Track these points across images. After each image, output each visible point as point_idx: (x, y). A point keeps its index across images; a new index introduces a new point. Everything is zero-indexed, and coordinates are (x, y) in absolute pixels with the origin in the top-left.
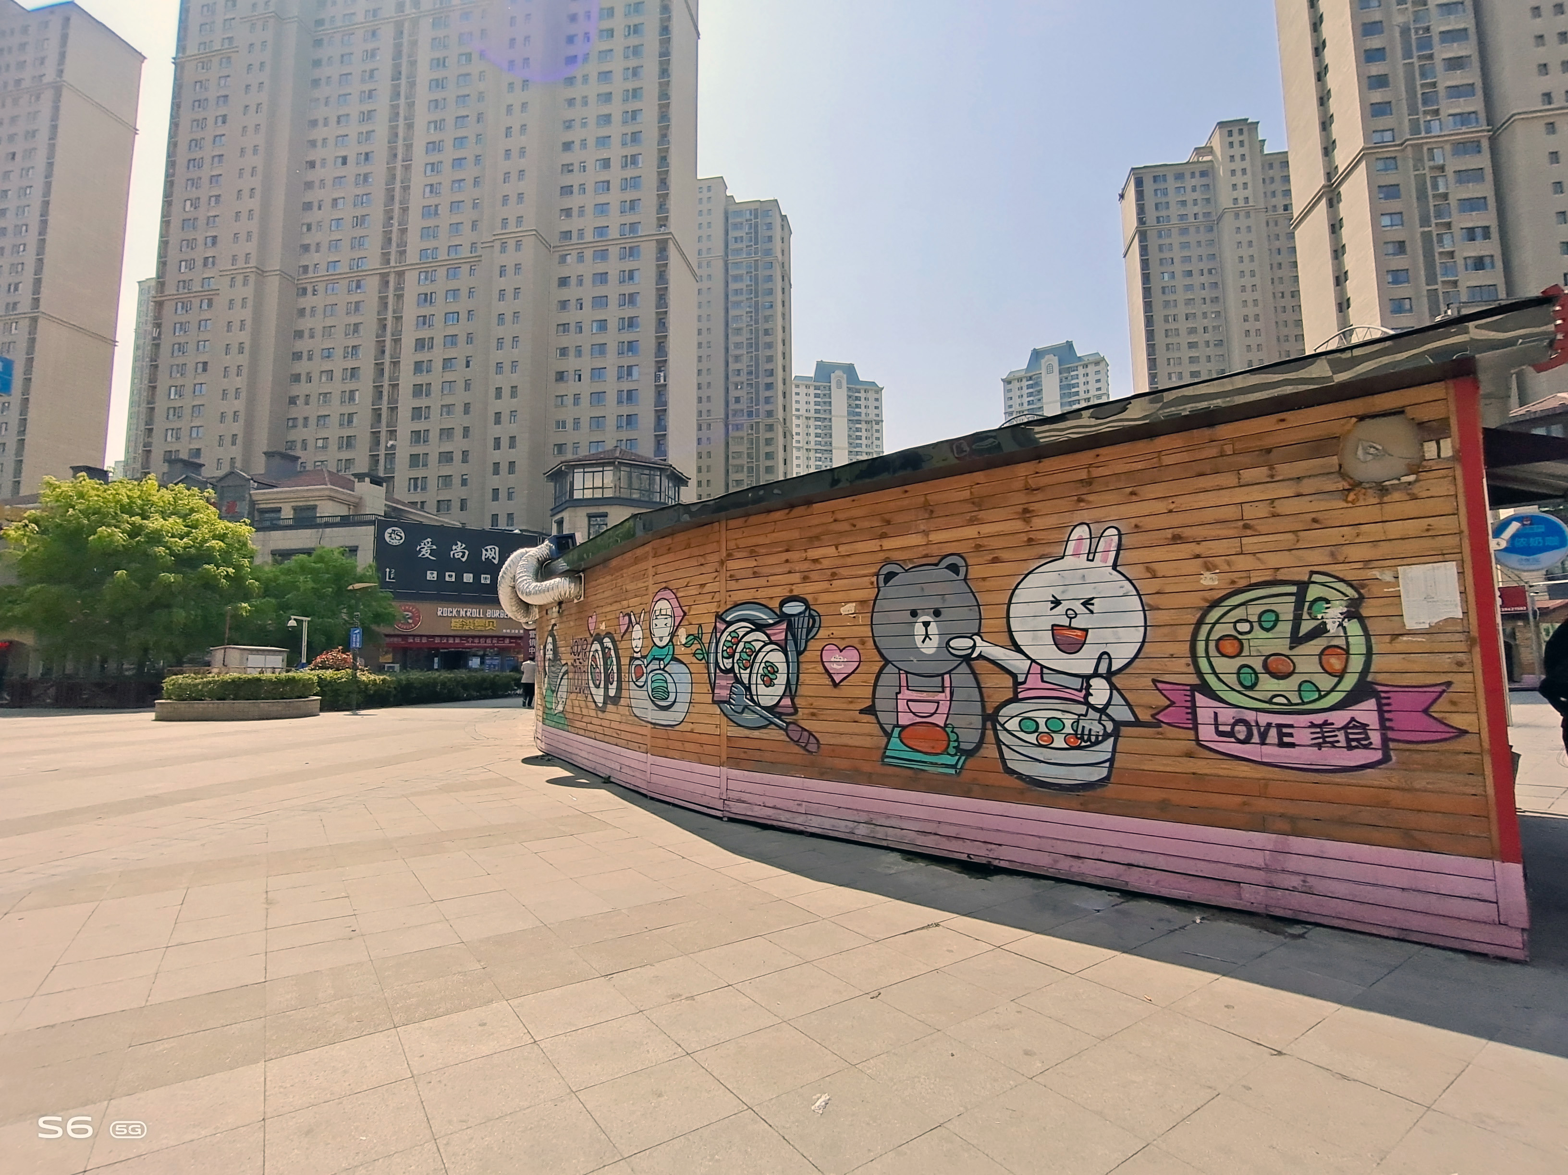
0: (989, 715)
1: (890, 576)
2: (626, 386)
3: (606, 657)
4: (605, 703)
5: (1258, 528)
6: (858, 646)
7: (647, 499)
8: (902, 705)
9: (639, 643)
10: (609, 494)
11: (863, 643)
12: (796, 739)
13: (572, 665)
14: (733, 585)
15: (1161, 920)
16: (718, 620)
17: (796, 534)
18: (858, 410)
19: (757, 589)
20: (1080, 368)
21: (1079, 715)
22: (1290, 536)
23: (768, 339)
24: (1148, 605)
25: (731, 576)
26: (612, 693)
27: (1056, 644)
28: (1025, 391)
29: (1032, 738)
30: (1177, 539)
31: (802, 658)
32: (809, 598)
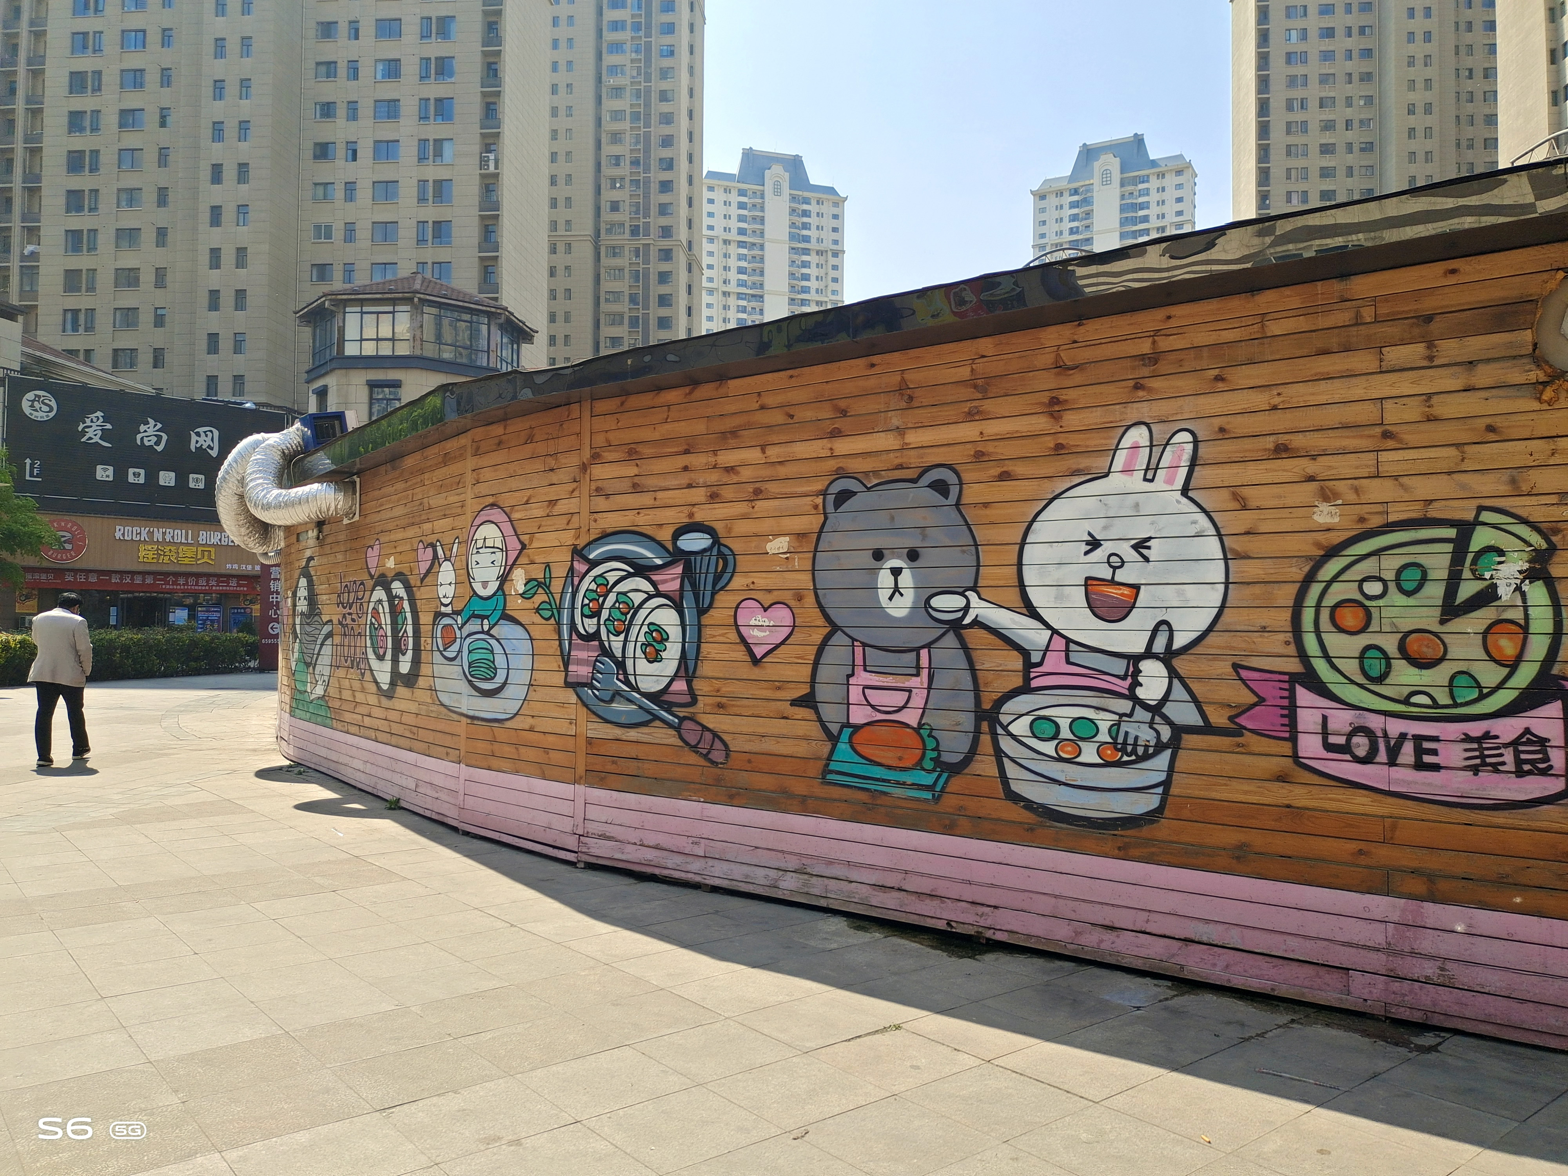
0: (986, 711)
1: (844, 496)
2: (432, 172)
3: (395, 612)
4: (393, 684)
5: (1407, 437)
6: (792, 603)
7: (464, 361)
8: (855, 694)
9: (450, 591)
10: (403, 350)
11: (800, 598)
12: (693, 743)
13: (340, 623)
14: (601, 503)
15: (1229, 1023)
16: (576, 557)
17: (700, 427)
18: (805, 232)
19: (639, 510)
20: (1153, 179)
21: (1121, 715)
22: (1452, 452)
23: (665, 108)
24: (1233, 551)
25: (598, 489)
26: (405, 667)
27: (1090, 607)
28: (1068, 212)
29: (1048, 748)
30: (1281, 451)
31: (705, 620)
32: (719, 527)
